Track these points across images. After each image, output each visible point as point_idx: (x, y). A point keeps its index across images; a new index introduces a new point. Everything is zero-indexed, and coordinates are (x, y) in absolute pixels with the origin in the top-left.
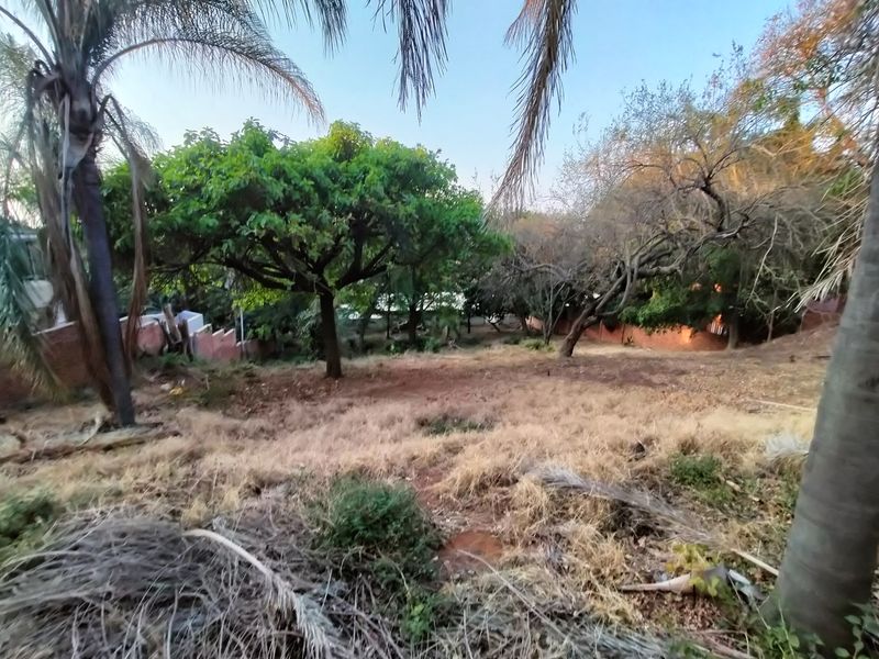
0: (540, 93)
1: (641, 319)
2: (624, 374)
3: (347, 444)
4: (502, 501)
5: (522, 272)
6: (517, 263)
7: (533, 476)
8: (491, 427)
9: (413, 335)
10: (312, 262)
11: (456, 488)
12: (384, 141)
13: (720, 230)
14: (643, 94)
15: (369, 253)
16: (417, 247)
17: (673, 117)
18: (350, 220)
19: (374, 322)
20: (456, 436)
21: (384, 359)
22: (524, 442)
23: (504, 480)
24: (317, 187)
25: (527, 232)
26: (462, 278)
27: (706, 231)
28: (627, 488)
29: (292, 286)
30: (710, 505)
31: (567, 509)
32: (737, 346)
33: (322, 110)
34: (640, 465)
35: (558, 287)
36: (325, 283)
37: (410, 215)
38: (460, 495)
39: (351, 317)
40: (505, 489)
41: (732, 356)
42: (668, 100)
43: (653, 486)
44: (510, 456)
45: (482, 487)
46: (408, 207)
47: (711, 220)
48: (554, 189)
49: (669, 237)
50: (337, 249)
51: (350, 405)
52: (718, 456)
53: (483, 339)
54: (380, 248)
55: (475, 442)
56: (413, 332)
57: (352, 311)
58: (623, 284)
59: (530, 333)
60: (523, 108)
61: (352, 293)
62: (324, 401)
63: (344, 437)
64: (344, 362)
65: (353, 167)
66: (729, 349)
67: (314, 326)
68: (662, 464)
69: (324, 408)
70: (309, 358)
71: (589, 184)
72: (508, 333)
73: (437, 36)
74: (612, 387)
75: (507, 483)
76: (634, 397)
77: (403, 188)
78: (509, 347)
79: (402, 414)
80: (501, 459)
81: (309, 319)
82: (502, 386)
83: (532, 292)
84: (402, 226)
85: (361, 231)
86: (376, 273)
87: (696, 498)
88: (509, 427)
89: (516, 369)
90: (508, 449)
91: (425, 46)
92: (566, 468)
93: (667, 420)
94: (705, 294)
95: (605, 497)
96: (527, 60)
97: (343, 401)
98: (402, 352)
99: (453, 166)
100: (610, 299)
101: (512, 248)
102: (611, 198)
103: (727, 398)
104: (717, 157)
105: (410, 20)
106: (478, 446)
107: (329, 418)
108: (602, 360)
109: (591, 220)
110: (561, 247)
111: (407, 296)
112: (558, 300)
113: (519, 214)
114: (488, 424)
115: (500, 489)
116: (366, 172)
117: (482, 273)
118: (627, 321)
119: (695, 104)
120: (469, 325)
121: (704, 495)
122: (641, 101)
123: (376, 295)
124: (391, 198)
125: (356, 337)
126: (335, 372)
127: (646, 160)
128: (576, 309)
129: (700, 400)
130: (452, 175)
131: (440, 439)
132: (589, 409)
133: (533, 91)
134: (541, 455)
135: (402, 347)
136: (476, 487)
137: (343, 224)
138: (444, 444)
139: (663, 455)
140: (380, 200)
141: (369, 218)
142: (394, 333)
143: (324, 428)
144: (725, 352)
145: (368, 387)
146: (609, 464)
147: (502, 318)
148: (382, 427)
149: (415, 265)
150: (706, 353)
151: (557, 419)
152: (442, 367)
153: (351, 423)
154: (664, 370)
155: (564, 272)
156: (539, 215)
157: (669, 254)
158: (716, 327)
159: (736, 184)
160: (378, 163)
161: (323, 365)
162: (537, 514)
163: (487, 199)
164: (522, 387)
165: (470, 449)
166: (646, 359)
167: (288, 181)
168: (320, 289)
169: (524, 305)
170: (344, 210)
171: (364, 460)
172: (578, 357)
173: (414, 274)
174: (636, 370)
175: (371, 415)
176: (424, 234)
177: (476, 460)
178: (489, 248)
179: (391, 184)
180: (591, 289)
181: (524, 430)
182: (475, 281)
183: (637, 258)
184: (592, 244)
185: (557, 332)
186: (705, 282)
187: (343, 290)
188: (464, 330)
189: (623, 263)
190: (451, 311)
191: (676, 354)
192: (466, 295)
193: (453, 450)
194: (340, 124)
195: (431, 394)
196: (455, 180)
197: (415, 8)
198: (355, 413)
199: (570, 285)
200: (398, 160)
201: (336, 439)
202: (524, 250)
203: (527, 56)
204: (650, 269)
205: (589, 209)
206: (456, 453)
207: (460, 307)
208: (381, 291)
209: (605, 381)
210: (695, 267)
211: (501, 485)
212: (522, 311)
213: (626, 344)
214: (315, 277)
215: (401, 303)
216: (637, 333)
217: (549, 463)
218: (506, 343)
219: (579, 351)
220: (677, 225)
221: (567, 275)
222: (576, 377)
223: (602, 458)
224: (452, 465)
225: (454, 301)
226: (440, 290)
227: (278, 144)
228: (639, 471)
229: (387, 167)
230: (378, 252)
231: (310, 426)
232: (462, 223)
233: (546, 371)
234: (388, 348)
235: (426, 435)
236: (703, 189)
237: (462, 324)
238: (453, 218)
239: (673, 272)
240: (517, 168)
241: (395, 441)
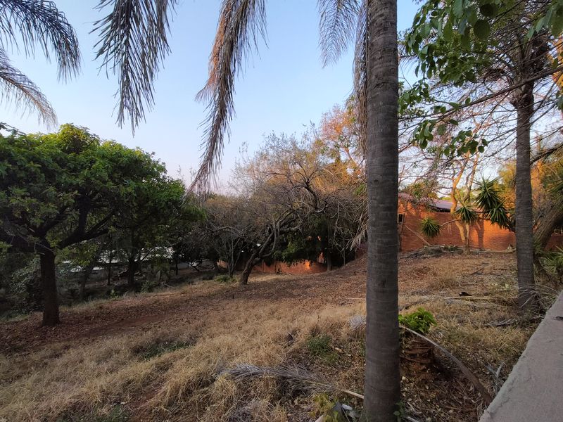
0: (217, 132)
1: (284, 257)
2: (278, 292)
3: (60, 385)
4: (204, 399)
5: (213, 232)
6: (209, 226)
7: (226, 373)
8: (194, 343)
9: (131, 280)
10: (34, 227)
11: (167, 399)
12: (110, 142)
13: (316, 208)
14: (274, 138)
15: (92, 219)
16: (135, 216)
17: (289, 152)
18: (76, 196)
19: (95, 272)
20: (166, 356)
21: (104, 302)
22: (218, 349)
23: (204, 381)
24: (44, 168)
25: (214, 207)
26: (171, 237)
27: (311, 209)
28: (284, 366)
29: (9, 250)
30: (329, 365)
31: (249, 392)
32: (331, 269)
33: (53, 115)
34: (290, 349)
35: (236, 241)
36: (47, 244)
37: (130, 194)
38: (170, 404)
39: (73, 270)
40: (206, 389)
41: (330, 274)
42: (286, 142)
43: (299, 361)
44: (209, 362)
45: (188, 392)
46: (130, 187)
47: (312, 203)
48: (231, 181)
49: (293, 211)
50: (61, 216)
51: (67, 348)
52: (330, 334)
53: (187, 278)
54: (103, 216)
55: (182, 357)
56: (132, 278)
57: (74, 266)
58: (273, 237)
59: (220, 271)
60: (207, 137)
61: (74, 251)
62: (36, 350)
63: (58, 380)
64: (63, 309)
65: (81, 157)
66: (328, 271)
67: (32, 281)
68: (302, 345)
69: (35, 357)
70: (24, 311)
71: (250, 181)
72: (205, 272)
73: (148, 89)
74: (272, 302)
75: (207, 384)
76: (284, 307)
77: (124, 175)
78: (206, 281)
79: (119, 347)
80: (202, 366)
81: (27, 275)
82: (202, 310)
83: (220, 244)
84: (123, 201)
85: (86, 201)
86: (98, 235)
87: (321, 363)
88: (208, 340)
89: (210, 297)
90: (207, 357)
91: (138, 93)
92: (246, 362)
93: (303, 317)
94: (314, 241)
95: (272, 377)
96: (209, 111)
97: (58, 345)
98: (121, 294)
99: (164, 163)
100: (266, 247)
101: (206, 217)
102: (262, 190)
103: (330, 298)
104: (311, 172)
105: (128, 77)
106: (184, 360)
107: (41, 365)
108: (265, 284)
109: (252, 201)
110: (236, 216)
111: (127, 251)
112: (237, 249)
113: (209, 196)
114: (193, 341)
115: (202, 390)
116: (93, 162)
117: (185, 233)
118: (277, 259)
119: (298, 146)
120: (177, 269)
121: (325, 359)
122: (273, 141)
123: (99, 252)
124: (114, 181)
125: (77, 286)
126: (52, 319)
127: (278, 171)
128: (248, 254)
129: (318, 302)
130: (163, 169)
131: (152, 361)
132: (259, 317)
133: (213, 130)
134: (231, 356)
135: (121, 291)
136: (183, 394)
137: (69, 198)
138: (157, 364)
139: (302, 340)
140: (105, 182)
141: (94, 195)
142: (114, 280)
143: (35, 376)
144: (326, 273)
145: (87, 329)
146: (273, 353)
147: (201, 262)
148: (99, 362)
149: (134, 228)
150: (318, 274)
151: (240, 328)
152: (156, 302)
153: (66, 365)
154: (298, 286)
155: (239, 232)
156: (221, 197)
157: (294, 221)
158: (321, 259)
159: (318, 184)
160: (103, 157)
161: (39, 316)
162: (230, 401)
163: (188, 183)
164: (216, 309)
165: (178, 364)
166: (289, 281)
167: (13, 162)
168: (40, 249)
169: (216, 253)
170: (69, 188)
171: (79, 396)
172: (250, 284)
173: (133, 236)
174: (285, 289)
175: (88, 353)
176: (141, 206)
177: (183, 371)
178: (190, 217)
179: (114, 171)
180: (256, 242)
181: (217, 341)
182: (181, 238)
183: (278, 223)
184: (254, 215)
185: (237, 269)
186: (314, 236)
187: (66, 249)
188: (173, 272)
189: (271, 225)
190: (162, 260)
191: (304, 276)
192: (174, 248)
193: (164, 367)
194: (71, 127)
195: (145, 325)
196: (165, 172)
197: (132, 72)
198: (72, 354)
199: (243, 239)
200: (121, 156)
201: (48, 384)
202: (213, 218)
203: (209, 109)
204: (286, 229)
205: (251, 195)
206: (167, 370)
207: (169, 257)
208: (104, 248)
209: (267, 298)
210: (307, 228)
211: (203, 387)
212: (214, 257)
213: (278, 273)
214: (37, 239)
215: (122, 257)
216: (283, 266)
217: (236, 360)
218: (204, 279)
219: (251, 280)
220: (297, 205)
221: (241, 233)
222: (250, 297)
223: (269, 349)
224: (163, 381)
225: (166, 253)
226: (154, 245)
227: (5, 133)
228: (290, 353)
229: (111, 160)
230: (101, 219)
231: (19, 377)
232: (170, 200)
233: (231, 295)
234: (109, 293)
235: (140, 360)
236: (306, 187)
237: (171, 269)
238: (164, 196)
239: (297, 230)
240: (205, 169)
241: (111, 372)
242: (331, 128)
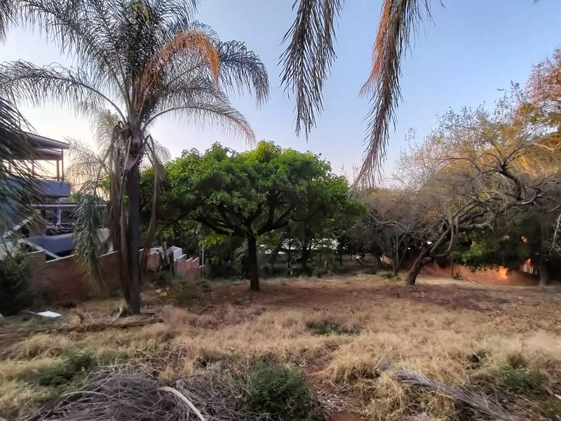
0: (381, 123)
1: (465, 260)
2: (457, 300)
3: (261, 336)
4: (369, 390)
5: (376, 226)
6: (372, 220)
7: (391, 373)
8: (358, 333)
9: (305, 265)
10: (244, 219)
11: (334, 376)
12: (288, 150)
13: (519, 199)
14: (452, 115)
15: (278, 214)
16: (307, 211)
17: (474, 129)
18: (267, 195)
19: (280, 256)
20: (333, 337)
21: (286, 280)
22: (382, 345)
23: (369, 374)
24: (250, 177)
25: (377, 201)
26: (336, 229)
27: (507, 200)
28: (468, 391)
29: (233, 233)
30: (543, 414)
31: (419, 403)
32: (548, 283)
33: (254, 136)
34: (476, 373)
35: (401, 236)
36: (251, 231)
37: (303, 191)
38: (337, 382)
39: (266, 252)
40: (370, 380)
41: (545, 291)
42: (469, 118)
43: (490, 392)
44: (373, 356)
45: (353, 378)
46: (302, 186)
47: (511, 193)
48: (395, 173)
49: (480, 204)
50: (259, 211)
51: (264, 309)
52: (543, 372)
53: (351, 269)
54: (285, 211)
55: (347, 342)
56: (305, 264)
57: (267, 249)
58: (449, 236)
59: (384, 267)
60: (371, 130)
61: (267, 237)
62: (248, 306)
63: (260, 331)
64: (261, 281)
65: (270, 165)
66: (542, 285)
67: (244, 257)
68: (495, 374)
69: (248, 311)
70: (240, 277)
71: (418, 170)
72: (368, 267)
73: (318, 99)
74: (447, 309)
75: (372, 377)
76: (465, 318)
77: (299, 176)
78: (369, 275)
79: (297, 319)
80: (366, 357)
81: (241, 253)
82: (365, 304)
83: (383, 239)
84: (298, 198)
85: (273, 201)
86: (282, 226)
87: (529, 407)
88: (371, 333)
89: (375, 291)
90: (371, 350)
91: (310, 104)
92: (416, 369)
93: (496, 338)
94: (515, 241)
95: (449, 397)
96: (373, 103)
97: (260, 307)
98: (298, 276)
99: (329, 162)
100: (440, 245)
101: (368, 211)
102: (433, 180)
103: (546, 324)
104: (509, 152)
105: (303, 93)
106: (349, 346)
107: (250, 318)
108: (439, 289)
109: (421, 193)
110: (401, 211)
111: (301, 240)
112: (402, 245)
113: (372, 190)
114: (356, 330)
115: (365, 380)
116: (277, 168)
117: (349, 227)
118: (455, 261)
119: (489, 119)
120: (341, 260)
121: (536, 404)
122: (450, 120)
123: (282, 240)
124: (292, 182)
125: (269, 265)
126: (255, 287)
127: (457, 155)
128: (416, 252)
129: (522, 324)
130: (328, 168)
131: (323, 338)
132: (431, 325)
133: (377, 121)
134: (396, 357)
135: (298, 273)
136: (348, 376)
137: (263, 197)
138: (325, 342)
139: (494, 366)
140: (285, 183)
141: (278, 194)
142: (292, 263)
143: (247, 324)
144: (538, 288)
145: (276, 299)
146: (450, 370)
147: (364, 256)
148: (284, 327)
149: (306, 221)
150: (522, 288)
151: (406, 330)
152: (323, 288)
153: (264, 323)
154: (487, 298)
155: (405, 227)
156: (385, 191)
157: (481, 216)
158: (527, 267)
159: (523, 167)
160: (284, 163)
161: (248, 282)
162: (395, 405)
163: (351, 181)
164: (380, 305)
165: (344, 348)
166: (473, 290)
167: (234, 174)
168: (249, 236)
169: (378, 248)
170: (264, 189)
171: (272, 349)
172: (419, 286)
173: (306, 228)
174: (466, 298)
175: (278, 317)
176: (311, 203)
177: (348, 356)
178: (353, 211)
179: (292, 174)
180: (426, 238)
181: (382, 337)
182: (344, 231)
183: (457, 217)
184: (423, 209)
185: (403, 266)
186: (513, 235)
187: (262, 236)
188: (338, 263)
189: (447, 221)
190: (329, 251)
191: (496, 287)
192: (339, 240)
193: (332, 347)
194: (263, 143)
195: (316, 305)
196: (330, 170)
197: (306, 87)
198: (267, 316)
199: (410, 236)
200: (296, 161)
201: (254, 333)
202: (376, 212)
203: (373, 101)
204: (467, 225)
205: (419, 186)
206: (334, 350)
207: (335, 248)
208: (285, 237)
209: (442, 304)
210: (503, 224)
211: (367, 377)
212: (377, 252)
213: (455, 278)
214: (246, 227)
215: (297, 245)
216: (464, 270)
217: (402, 364)
218: (367, 273)
219: (420, 281)
220: (485, 196)
221: (408, 229)
222: (419, 300)
223: (444, 364)
224: (331, 358)
225: (331, 244)
226: (321, 237)
227: (229, 155)
228: (477, 378)
229: (289, 165)
230: (283, 213)
231: (239, 322)
232: (335, 196)
233: (396, 294)
234: (289, 273)
235: (313, 334)
236: (501, 172)
237: (336, 259)
238: (329, 192)
239: (486, 228)
240: (368, 164)
241: (292, 337)
242: (551, 83)
